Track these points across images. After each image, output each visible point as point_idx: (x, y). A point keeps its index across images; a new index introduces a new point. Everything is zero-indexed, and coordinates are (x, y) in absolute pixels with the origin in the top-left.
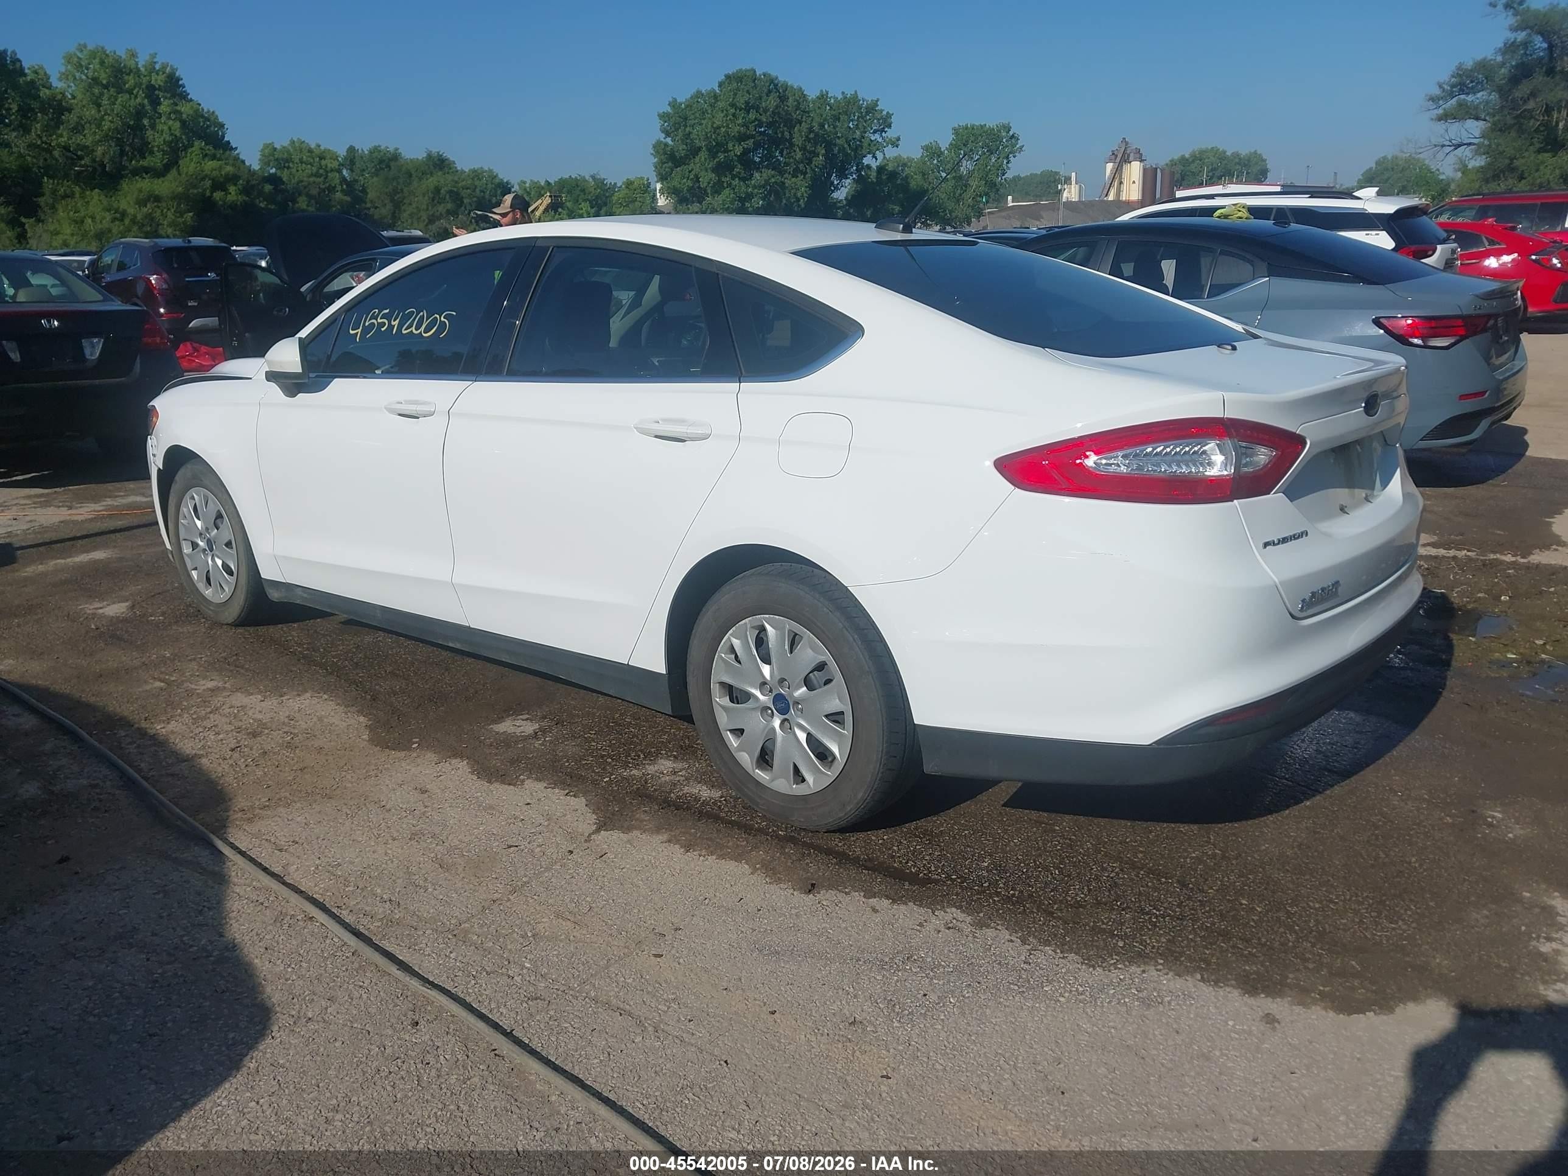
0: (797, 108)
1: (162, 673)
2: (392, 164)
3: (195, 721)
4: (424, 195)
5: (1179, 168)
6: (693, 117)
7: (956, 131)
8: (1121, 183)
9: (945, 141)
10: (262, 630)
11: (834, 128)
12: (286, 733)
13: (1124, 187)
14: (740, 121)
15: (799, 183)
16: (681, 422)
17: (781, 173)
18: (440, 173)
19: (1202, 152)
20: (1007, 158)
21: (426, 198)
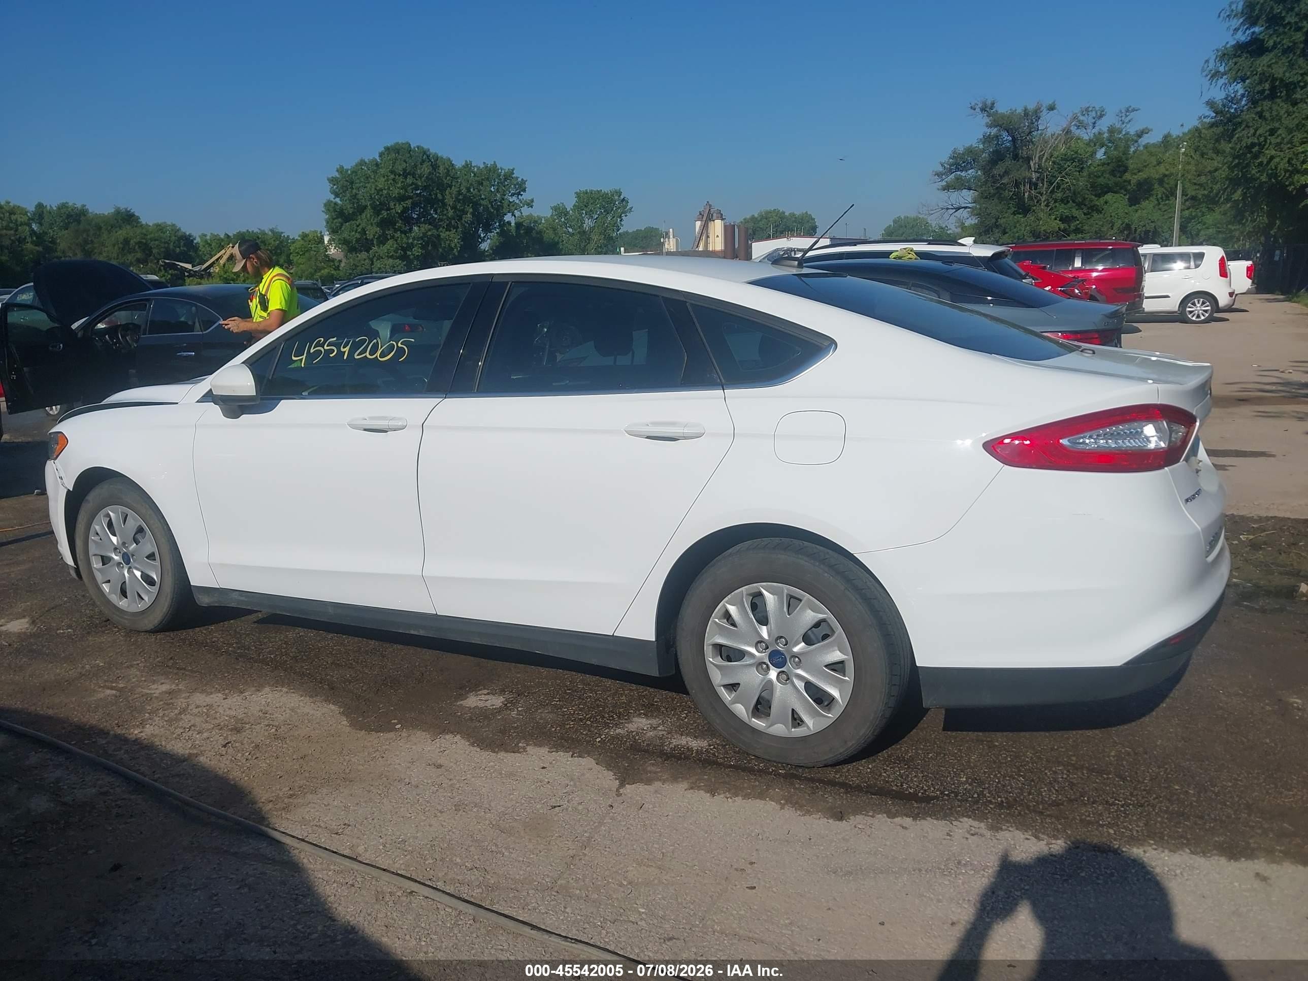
0: (448, 174)
1: (105, 681)
2: (82, 218)
3: (170, 721)
4: (114, 245)
5: (751, 225)
6: (358, 181)
7: (578, 195)
8: (708, 237)
9: (570, 203)
10: (183, 634)
11: (479, 191)
12: (268, 725)
13: (711, 240)
14: (399, 185)
15: (452, 236)
16: (673, 424)
17: (437, 227)
18: (128, 227)
19: (768, 213)
20: (620, 217)
21: (116, 247)
